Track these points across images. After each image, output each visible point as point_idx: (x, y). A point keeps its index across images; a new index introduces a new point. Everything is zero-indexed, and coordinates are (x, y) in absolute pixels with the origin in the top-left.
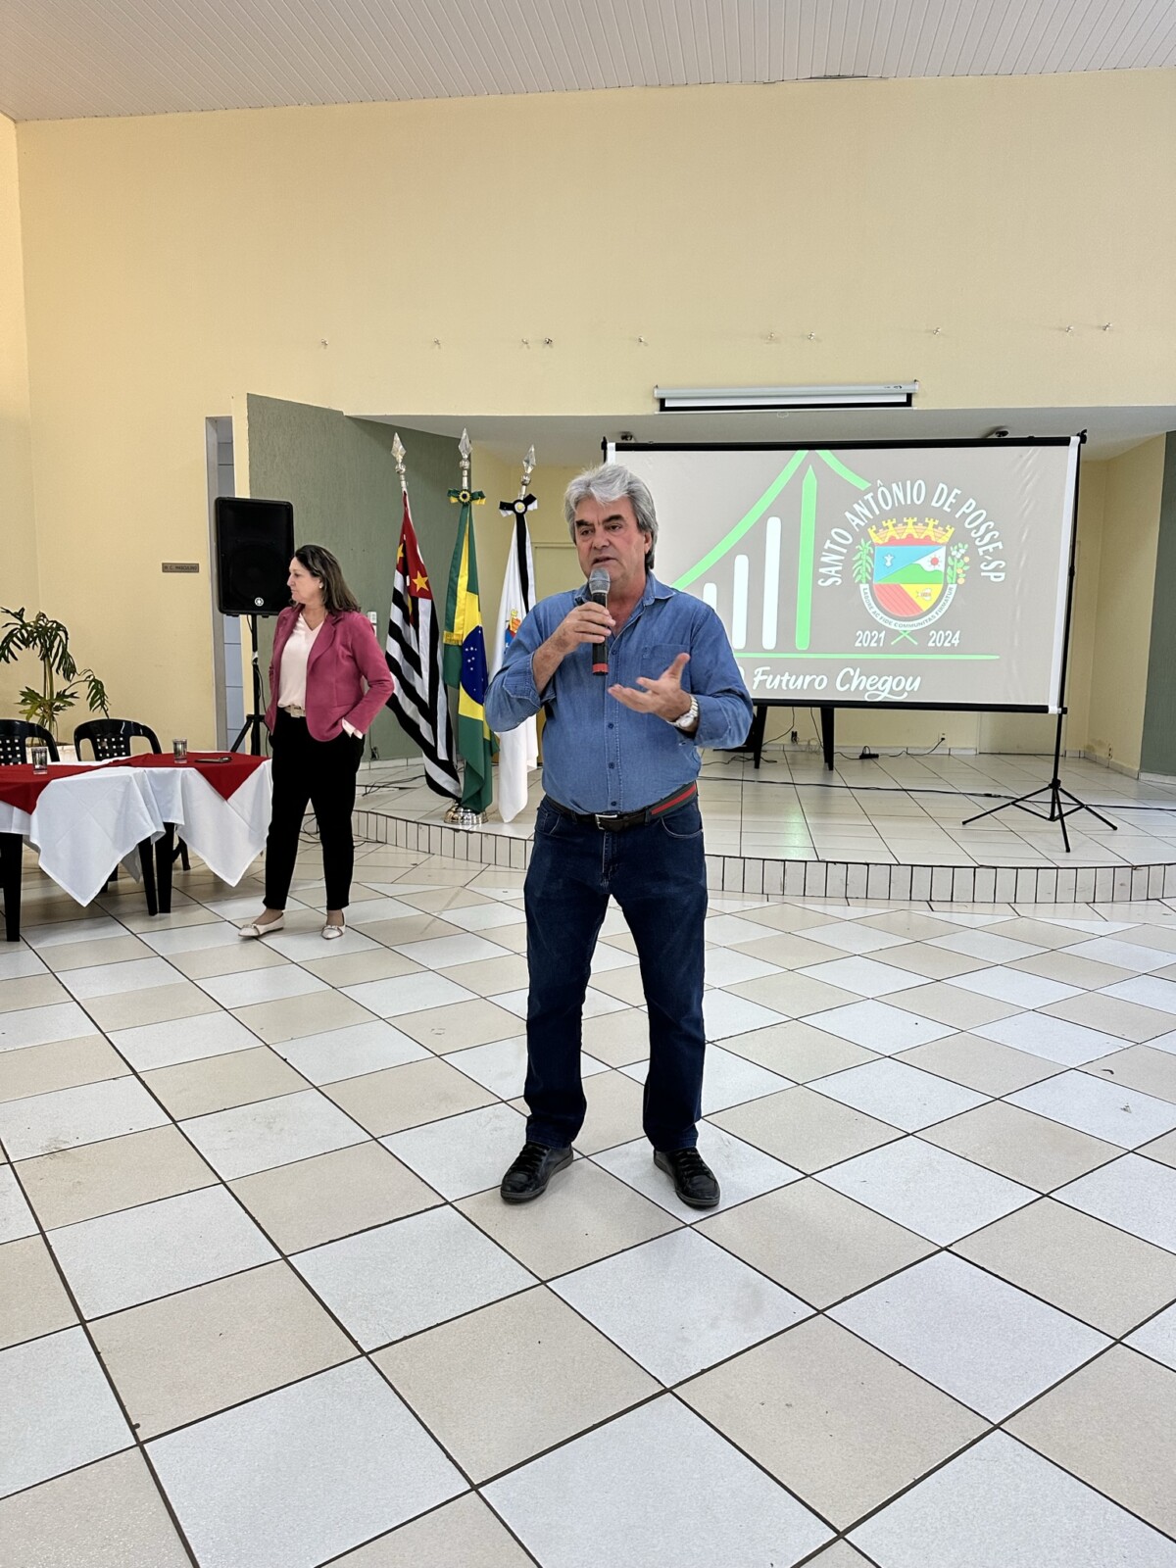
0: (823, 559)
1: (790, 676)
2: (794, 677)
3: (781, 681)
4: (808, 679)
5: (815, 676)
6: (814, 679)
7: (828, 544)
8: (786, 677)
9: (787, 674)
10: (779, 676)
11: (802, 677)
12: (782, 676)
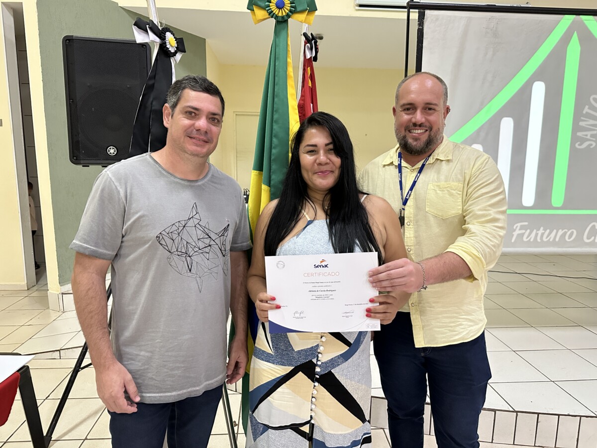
0: (582, 124)
1: (545, 230)
2: (548, 231)
3: (537, 235)
4: (560, 232)
5: (567, 230)
6: (565, 233)
7: (586, 110)
8: (541, 231)
9: (542, 228)
10: (535, 231)
11: (555, 231)
12: (538, 230)
